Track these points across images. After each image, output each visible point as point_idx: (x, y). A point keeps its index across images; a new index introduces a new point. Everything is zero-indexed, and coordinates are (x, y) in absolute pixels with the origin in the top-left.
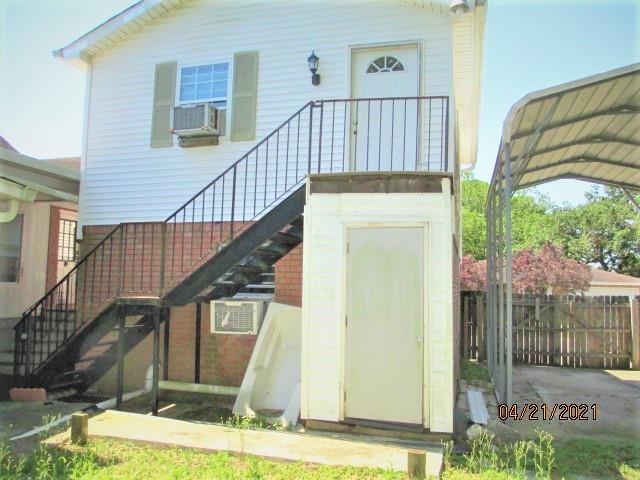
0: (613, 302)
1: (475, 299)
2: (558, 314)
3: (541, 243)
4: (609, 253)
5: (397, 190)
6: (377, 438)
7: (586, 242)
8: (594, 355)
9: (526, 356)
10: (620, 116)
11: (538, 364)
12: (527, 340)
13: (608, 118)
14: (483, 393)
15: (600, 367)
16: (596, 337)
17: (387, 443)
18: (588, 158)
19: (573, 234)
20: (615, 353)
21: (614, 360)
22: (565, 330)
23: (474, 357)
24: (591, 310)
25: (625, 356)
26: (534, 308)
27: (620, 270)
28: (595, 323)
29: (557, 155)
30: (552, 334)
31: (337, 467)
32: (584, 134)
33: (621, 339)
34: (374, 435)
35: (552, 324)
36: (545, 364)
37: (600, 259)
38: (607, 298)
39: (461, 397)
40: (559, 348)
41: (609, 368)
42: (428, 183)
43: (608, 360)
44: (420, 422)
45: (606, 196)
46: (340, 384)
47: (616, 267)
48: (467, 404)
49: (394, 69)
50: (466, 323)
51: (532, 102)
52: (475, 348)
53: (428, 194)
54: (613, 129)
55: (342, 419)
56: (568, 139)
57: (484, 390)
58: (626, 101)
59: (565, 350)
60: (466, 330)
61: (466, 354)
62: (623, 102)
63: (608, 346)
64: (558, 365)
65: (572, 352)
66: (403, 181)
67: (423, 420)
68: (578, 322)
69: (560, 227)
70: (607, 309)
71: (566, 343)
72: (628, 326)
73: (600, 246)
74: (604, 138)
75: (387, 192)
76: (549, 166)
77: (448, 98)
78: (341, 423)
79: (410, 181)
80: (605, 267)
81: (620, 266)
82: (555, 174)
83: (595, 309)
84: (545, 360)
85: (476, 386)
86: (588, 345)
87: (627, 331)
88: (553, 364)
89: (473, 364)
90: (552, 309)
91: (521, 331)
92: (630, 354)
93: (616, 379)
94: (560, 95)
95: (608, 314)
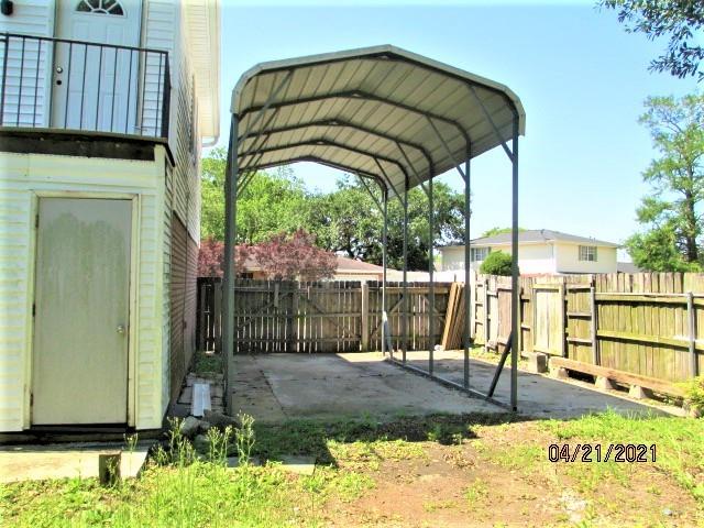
0: (347, 287)
1: (213, 286)
2: (297, 299)
3: (293, 230)
4: (356, 241)
5: (101, 155)
6: (72, 444)
7: (334, 231)
8: (328, 340)
9: (264, 345)
10: (353, 100)
11: (276, 352)
12: (265, 327)
13: (342, 101)
14: (211, 385)
15: (333, 351)
16: (330, 322)
17: (82, 449)
18: (327, 142)
19: (324, 222)
20: (347, 337)
21: (347, 343)
22: (302, 317)
23: (210, 349)
24: (328, 297)
25: (355, 339)
26: (272, 294)
27: (365, 259)
28: (330, 308)
29: (296, 135)
30: (290, 321)
31: (11, 484)
32: (320, 116)
33: (352, 323)
34: (69, 442)
35: (290, 312)
36: (282, 351)
37: (348, 248)
38: (342, 283)
39: (187, 390)
40: (296, 334)
41: (341, 351)
42: (139, 149)
43: (341, 343)
44: (123, 420)
45: (355, 185)
46: (25, 386)
47: (361, 255)
48: (191, 398)
49: (111, 12)
50: (203, 312)
51: (263, 72)
52: (212, 340)
53: (139, 162)
54: (347, 114)
55: (28, 428)
56: (306, 119)
57: (212, 382)
58: (357, 86)
59: (301, 337)
60: (202, 319)
61: (202, 346)
62: (354, 87)
63: (341, 330)
64: (295, 352)
65: (308, 338)
66: (108, 145)
67: (127, 417)
68: (315, 307)
69: (312, 214)
70: (342, 294)
71: (303, 330)
72: (359, 311)
73: (348, 236)
74: (340, 122)
75: (89, 156)
76: (289, 146)
77: (167, 53)
78: (25, 432)
79: (118, 146)
80: (352, 255)
81: (365, 255)
82: (297, 155)
83: (331, 294)
84: (283, 347)
85: (205, 378)
86: (323, 330)
87: (359, 315)
88: (291, 351)
89: (209, 356)
90: (291, 295)
91: (259, 319)
92: (360, 337)
93: (345, 362)
94: (291, 69)
95: (342, 300)
